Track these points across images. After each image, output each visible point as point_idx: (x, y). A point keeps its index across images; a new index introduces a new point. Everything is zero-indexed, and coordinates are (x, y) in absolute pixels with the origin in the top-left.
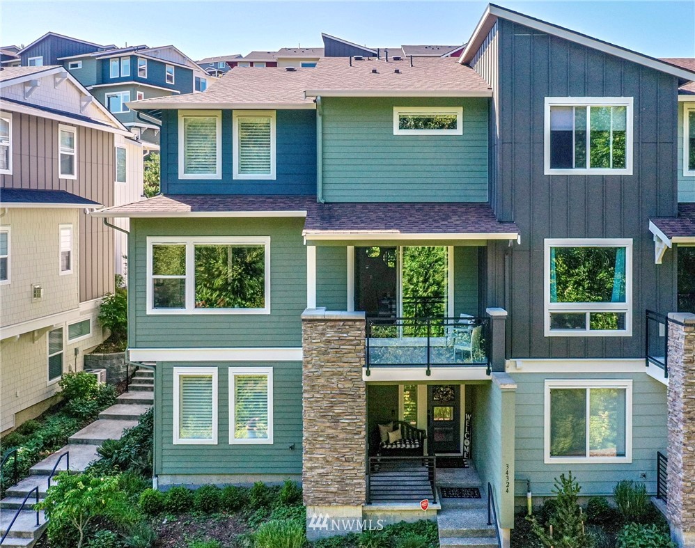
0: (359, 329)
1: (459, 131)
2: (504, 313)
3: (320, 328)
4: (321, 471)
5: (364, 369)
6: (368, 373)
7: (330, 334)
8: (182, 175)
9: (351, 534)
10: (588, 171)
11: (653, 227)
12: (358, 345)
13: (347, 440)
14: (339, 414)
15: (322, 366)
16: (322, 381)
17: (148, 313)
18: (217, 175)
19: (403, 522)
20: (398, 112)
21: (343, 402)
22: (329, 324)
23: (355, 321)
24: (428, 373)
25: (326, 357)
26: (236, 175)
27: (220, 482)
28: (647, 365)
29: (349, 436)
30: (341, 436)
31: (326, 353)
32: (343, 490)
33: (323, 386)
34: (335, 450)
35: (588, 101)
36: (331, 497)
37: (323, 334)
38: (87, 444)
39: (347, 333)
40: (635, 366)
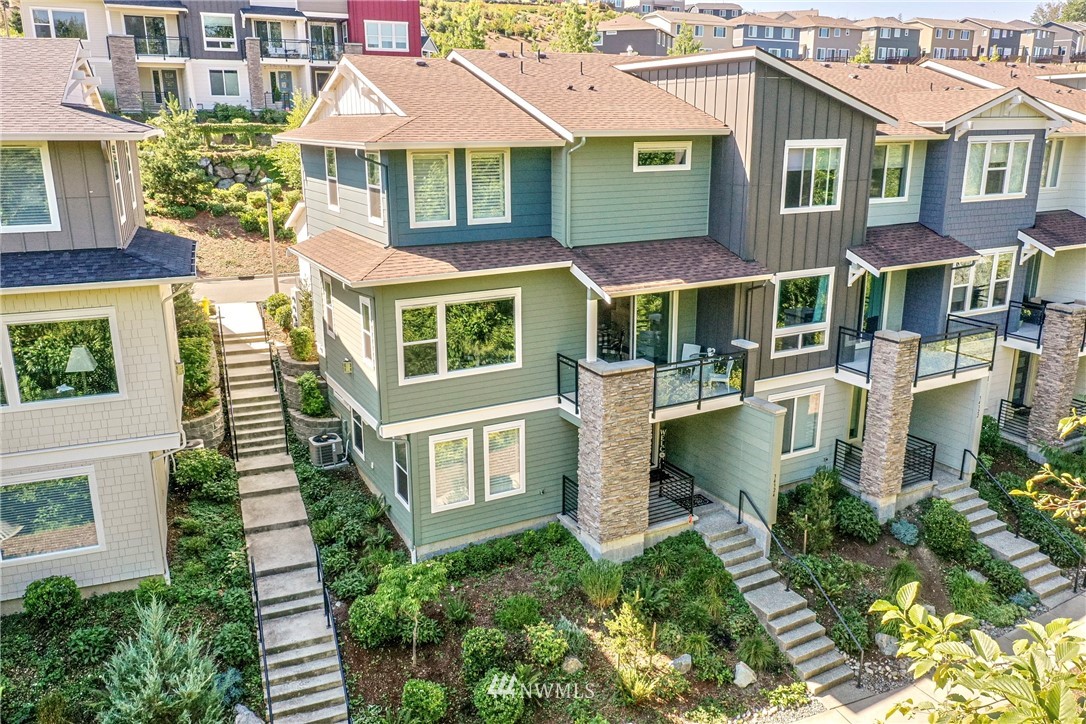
0: (649, 378)
1: (687, 167)
2: (757, 345)
3: (617, 381)
4: (616, 510)
5: (651, 413)
6: (653, 416)
7: (626, 386)
8: (414, 224)
9: (636, 558)
10: (811, 209)
11: (850, 255)
12: (647, 392)
13: (635, 479)
14: (630, 458)
15: (618, 417)
16: (617, 430)
17: (400, 385)
18: (452, 222)
19: (670, 538)
20: (638, 147)
21: (634, 446)
22: (625, 376)
23: (645, 370)
24: (699, 407)
25: (622, 408)
26: (471, 221)
27: (476, 540)
28: (837, 372)
29: (638, 475)
30: (631, 476)
31: (621, 404)
32: (631, 523)
33: (619, 434)
34: (627, 490)
35: (816, 144)
36: (622, 531)
37: (619, 387)
38: (268, 530)
39: (639, 382)
40: (828, 373)
